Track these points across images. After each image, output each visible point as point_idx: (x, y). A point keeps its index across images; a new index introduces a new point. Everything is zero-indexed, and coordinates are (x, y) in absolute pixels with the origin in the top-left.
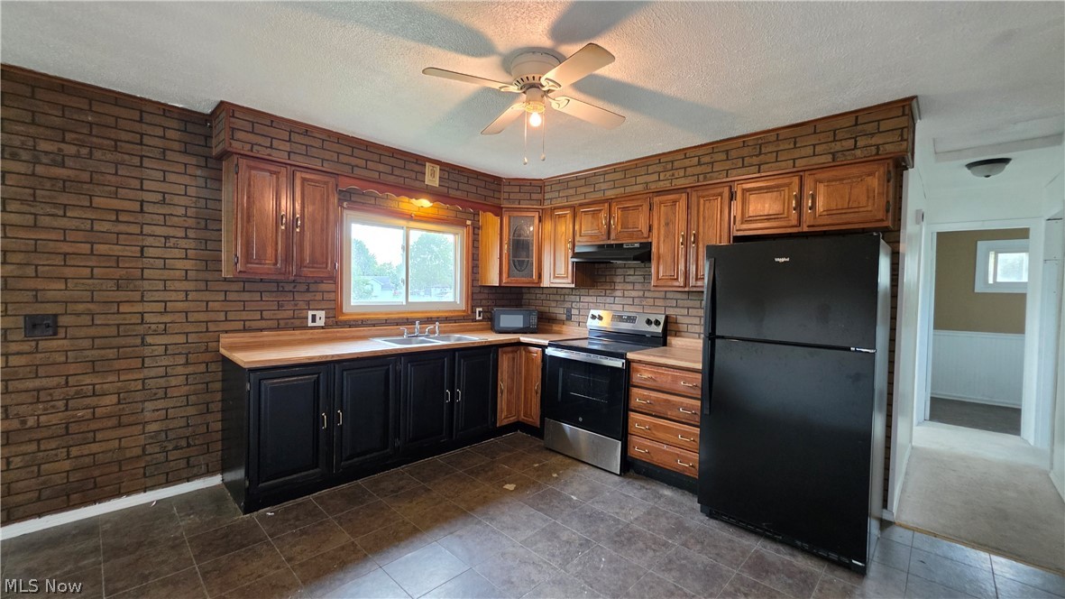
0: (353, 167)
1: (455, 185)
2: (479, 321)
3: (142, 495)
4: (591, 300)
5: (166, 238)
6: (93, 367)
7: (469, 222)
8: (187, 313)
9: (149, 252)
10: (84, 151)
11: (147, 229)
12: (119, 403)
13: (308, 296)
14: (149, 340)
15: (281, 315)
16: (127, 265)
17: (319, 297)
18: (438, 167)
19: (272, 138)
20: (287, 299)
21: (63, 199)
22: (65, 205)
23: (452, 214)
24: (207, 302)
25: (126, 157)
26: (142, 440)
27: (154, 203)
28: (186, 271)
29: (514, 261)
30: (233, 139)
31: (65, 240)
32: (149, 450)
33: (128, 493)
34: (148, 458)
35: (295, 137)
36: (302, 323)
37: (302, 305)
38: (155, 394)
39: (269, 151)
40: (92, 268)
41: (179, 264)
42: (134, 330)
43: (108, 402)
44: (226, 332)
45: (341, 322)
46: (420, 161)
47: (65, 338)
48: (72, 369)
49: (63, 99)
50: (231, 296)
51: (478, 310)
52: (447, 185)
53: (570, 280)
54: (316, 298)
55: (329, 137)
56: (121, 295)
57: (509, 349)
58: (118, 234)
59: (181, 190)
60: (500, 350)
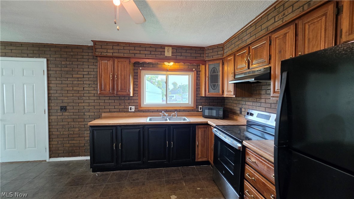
0: (135, 54)
1: (180, 54)
2: (200, 112)
3: (84, 157)
4: (250, 104)
5: (89, 84)
6: (74, 120)
7: (194, 69)
8: (94, 106)
9: (85, 89)
10: (71, 63)
11: (85, 82)
12: (79, 131)
13: (129, 101)
14: (86, 114)
15: (120, 107)
16: (80, 93)
17: (132, 101)
18: (171, 48)
19: (107, 49)
20: (122, 102)
21: (67, 76)
22: (67, 78)
23: (186, 67)
24: (100, 103)
25: (80, 63)
26: (84, 142)
27: (86, 75)
28: (94, 94)
29: (211, 85)
30: (96, 52)
31: (67, 87)
32: (86, 145)
33: (81, 156)
34: (86, 147)
35: (115, 47)
36: (127, 110)
37: (127, 104)
38: (87, 129)
39: (106, 54)
40: (73, 94)
41: (93, 92)
42: (82, 111)
43: (77, 130)
44: (105, 112)
45: (140, 110)
46: (162, 47)
47: (68, 112)
48: (69, 120)
49: (66, 50)
50: (106, 101)
51: (200, 107)
52: (176, 55)
53: (232, 93)
54: (132, 102)
55: (126, 45)
56: (79, 101)
57: (202, 126)
58: (78, 84)
59: (92, 70)
60: (197, 126)
